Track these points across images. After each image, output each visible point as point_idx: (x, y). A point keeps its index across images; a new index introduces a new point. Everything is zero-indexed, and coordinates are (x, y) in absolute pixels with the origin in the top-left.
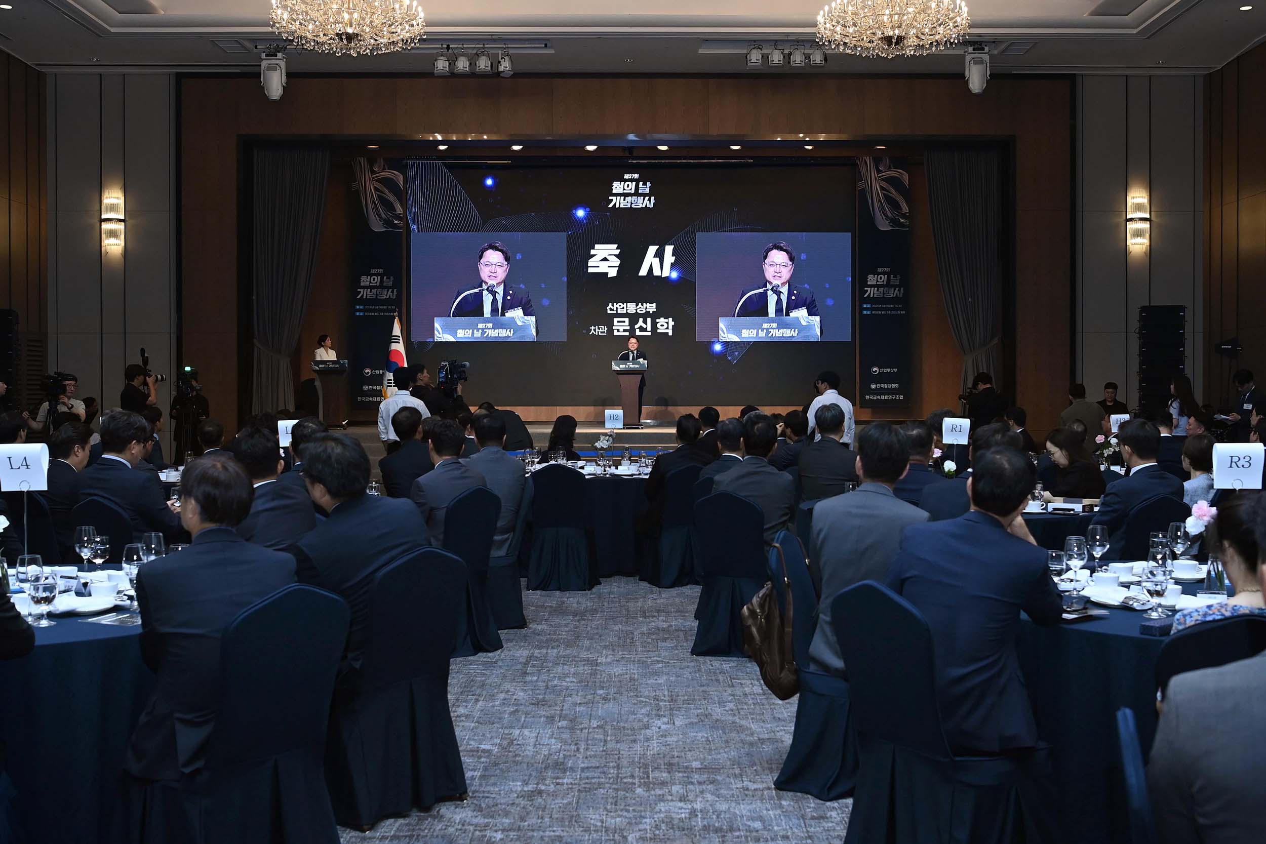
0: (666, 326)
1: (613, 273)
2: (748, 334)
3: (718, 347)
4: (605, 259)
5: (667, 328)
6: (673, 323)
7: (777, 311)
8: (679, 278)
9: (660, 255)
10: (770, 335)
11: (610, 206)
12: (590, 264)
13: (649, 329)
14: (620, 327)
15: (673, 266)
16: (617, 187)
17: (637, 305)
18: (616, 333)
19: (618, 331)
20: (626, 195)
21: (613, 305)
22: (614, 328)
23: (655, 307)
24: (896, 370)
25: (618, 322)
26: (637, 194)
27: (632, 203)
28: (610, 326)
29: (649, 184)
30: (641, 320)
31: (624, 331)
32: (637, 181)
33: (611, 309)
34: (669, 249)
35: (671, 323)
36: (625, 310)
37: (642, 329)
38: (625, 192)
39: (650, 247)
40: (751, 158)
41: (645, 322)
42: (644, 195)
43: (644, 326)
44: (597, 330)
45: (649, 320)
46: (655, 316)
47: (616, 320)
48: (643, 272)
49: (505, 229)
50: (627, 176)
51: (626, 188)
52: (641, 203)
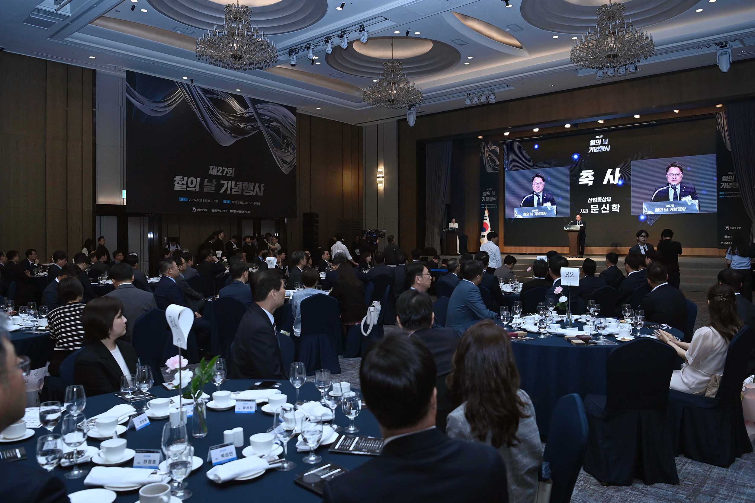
0: (616, 208)
1: (591, 183)
2: (659, 211)
3: (642, 218)
4: (587, 177)
5: (617, 209)
6: (620, 206)
7: (674, 198)
8: (623, 184)
9: (613, 173)
10: (670, 211)
11: (589, 152)
12: (580, 180)
13: (608, 209)
14: (594, 209)
15: (620, 178)
16: (593, 143)
17: (602, 198)
18: (592, 212)
19: (593, 211)
20: (596, 146)
21: (591, 199)
22: (591, 209)
23: (611, 199)
24: (740, 228)
25: (593, 207)
26: (602, 145)
27: (599, 150)
28: (590, 209)
29: (607, 140)
30: (604, 205)
31: (596, 211)
32: (602, 139)
33: (590, 201)
34: (618, 170)
35: (619, 206)
36: (596, 201)
37: (604, 210)
38: (596, 144)
39: (608, 170)
40: (655, 121)
41: (606, 206)
42: (605, 145)
43: (606, 208)
44: (584, 211)
45: (608, 205)
46: (611, 203)
47: (592, 206)
48: (605, 182)
49: (543, 167)
50: (597, 137)
51: (596, 143)
52: (604, 149)
